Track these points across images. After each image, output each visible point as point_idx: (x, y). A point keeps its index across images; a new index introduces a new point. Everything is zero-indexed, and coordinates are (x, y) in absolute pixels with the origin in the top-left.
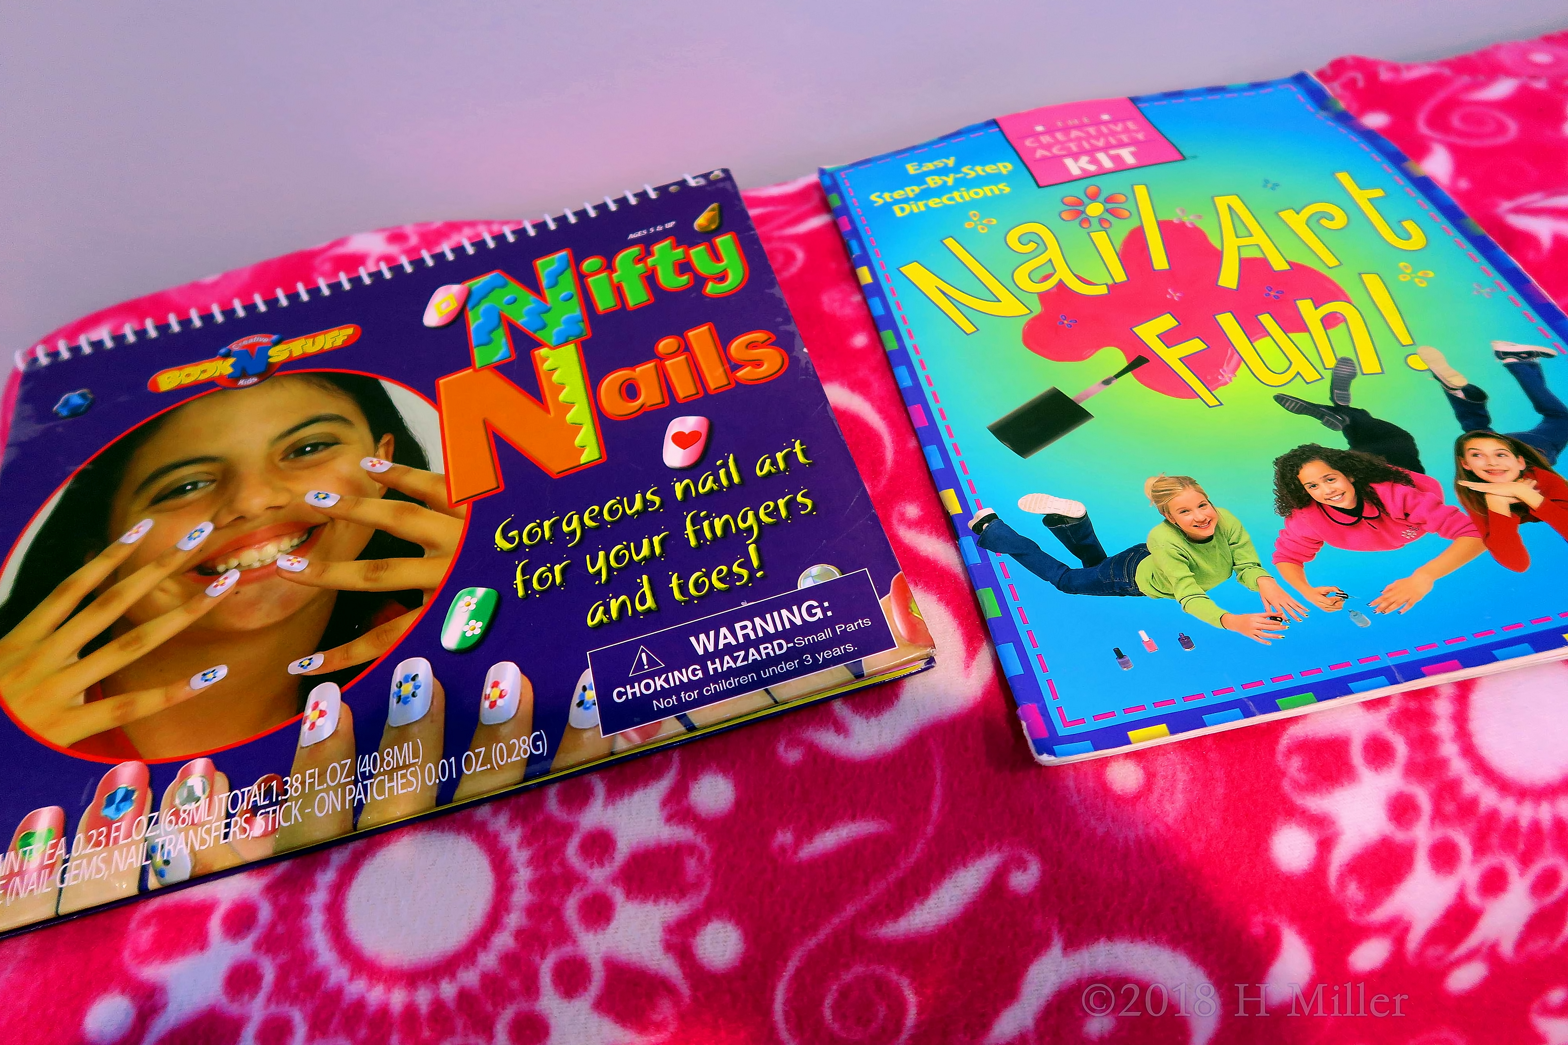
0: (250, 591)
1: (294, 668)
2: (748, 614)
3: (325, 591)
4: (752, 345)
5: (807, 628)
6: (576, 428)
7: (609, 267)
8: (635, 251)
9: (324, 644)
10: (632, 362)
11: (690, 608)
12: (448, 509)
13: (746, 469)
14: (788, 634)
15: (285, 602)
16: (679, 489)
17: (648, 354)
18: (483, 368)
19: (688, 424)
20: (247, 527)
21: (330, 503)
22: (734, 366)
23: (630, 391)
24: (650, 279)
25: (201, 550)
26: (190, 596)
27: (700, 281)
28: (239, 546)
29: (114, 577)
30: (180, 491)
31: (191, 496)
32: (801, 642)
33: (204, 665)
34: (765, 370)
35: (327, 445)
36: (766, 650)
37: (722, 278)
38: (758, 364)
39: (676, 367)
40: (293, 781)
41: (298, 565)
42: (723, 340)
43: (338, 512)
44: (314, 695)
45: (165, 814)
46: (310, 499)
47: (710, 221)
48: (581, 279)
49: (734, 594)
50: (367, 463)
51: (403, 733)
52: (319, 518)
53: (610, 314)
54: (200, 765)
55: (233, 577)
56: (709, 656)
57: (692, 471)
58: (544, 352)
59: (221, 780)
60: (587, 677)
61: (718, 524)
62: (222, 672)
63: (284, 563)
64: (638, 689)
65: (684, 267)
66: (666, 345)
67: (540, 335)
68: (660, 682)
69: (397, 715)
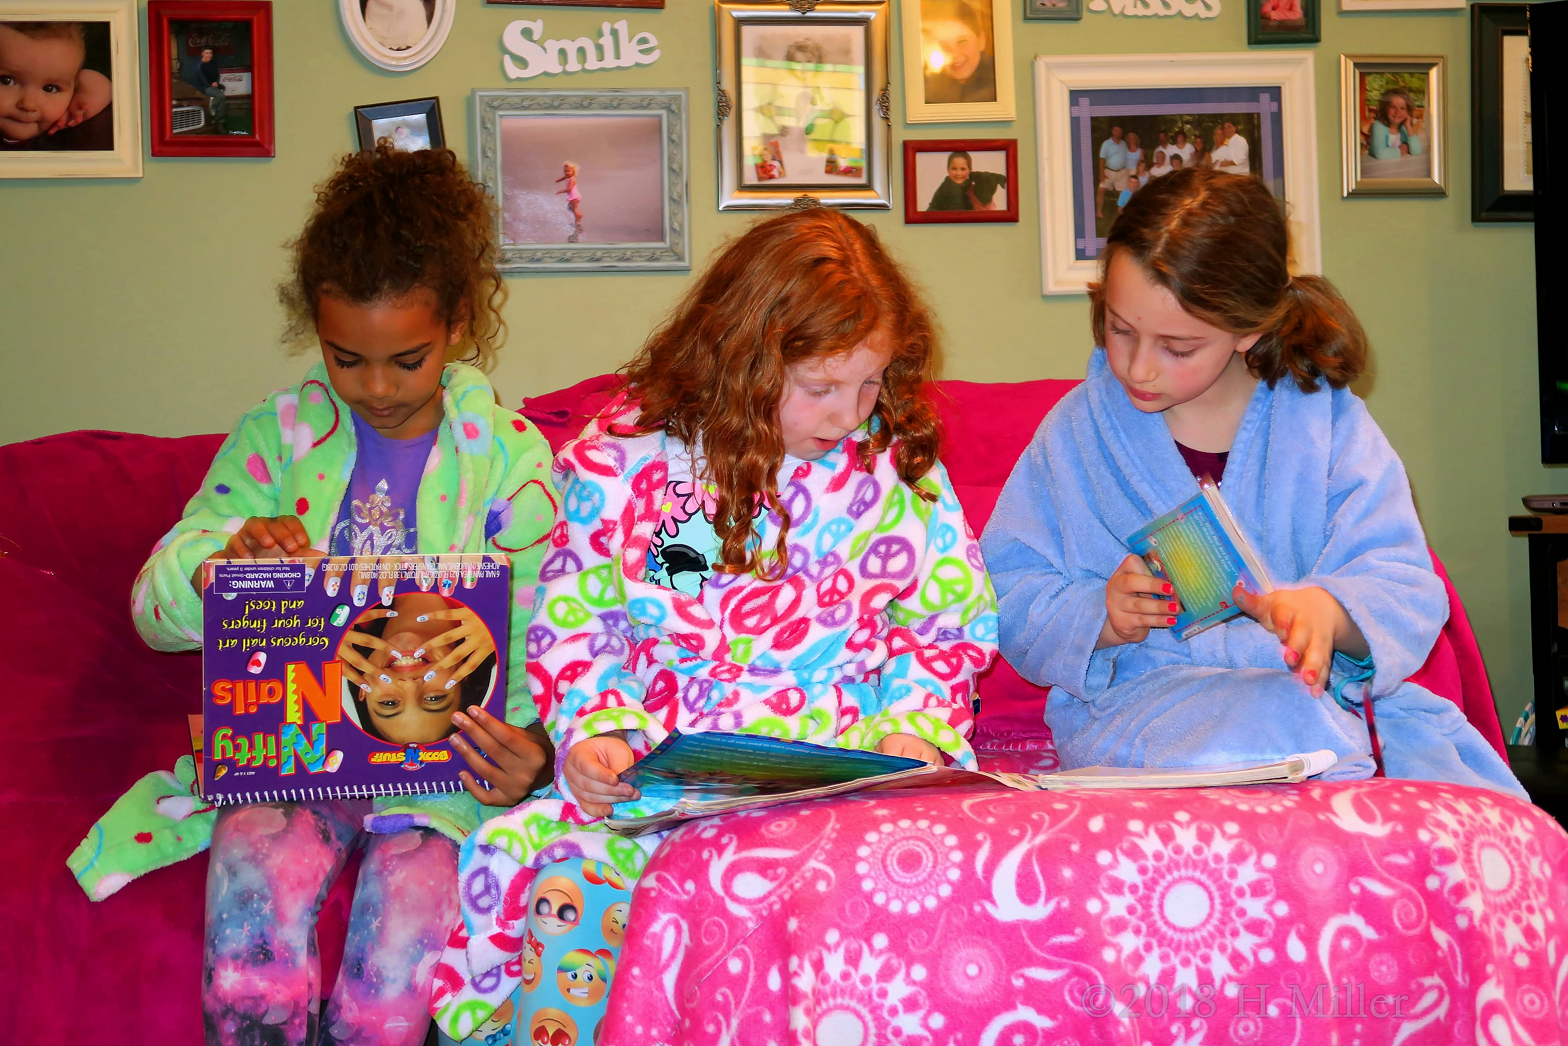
0: (410, 648)
1: (396, 614)
2: (254, 589)
3: (385, 640)
4: (223, 698)
5: (238, 579)
6: (293, 681)
7: (266, 758)
8: (255, 764)
9: (387, 619)
10: (267, 704)
11: (271, 597)
12: (343, 660)
13: (240, 644)
14: (245, 579)
15: (398, 640)
16: (264, 644)
17: (262, 707)
18: (322, 722)
19: (255, 670)
20: (412, 674)
21: (383, 676)
22: (232, 691)
23: (271, 692)
24: (252, 747)
25: (427, 671)
26: (430, 651)
27: (233, 738)
28: (415, 667)
29: (457, 667)
30: (437, 698)
31: (432, 695)
32: (241, 575)
33: (424, 623)
34: (222, 685)
35: (383, 703)
36: (252, 576)
37: (224, 737)
38: (223, 689)
39: (252, 699)
40: (396, 576)
41: (395, 653)
42: (232, 704)
43: (380, 671)
44: (389, 603)
45: (433, 577)
46: (390, 680)
47: (220, 770)
48: (278, 757)
49: (257, 598)
50: (369, 690)
51: (364, 582)
52: (387, 670)
53: (271, 734)
54: (424, 590)
55: (416, 655)
56: (269, 579)
57: (259, 649)
58: (299, 722)
59: (417, 583)
60: (307, 584)
61: (255, 625)
62: (419, 619)
63: (399, 655)
64: (293, 575)
65: (237, 748)
66: (253, 710)
67: (299, 732)
68: (287, 575)
69: (365, 588)
